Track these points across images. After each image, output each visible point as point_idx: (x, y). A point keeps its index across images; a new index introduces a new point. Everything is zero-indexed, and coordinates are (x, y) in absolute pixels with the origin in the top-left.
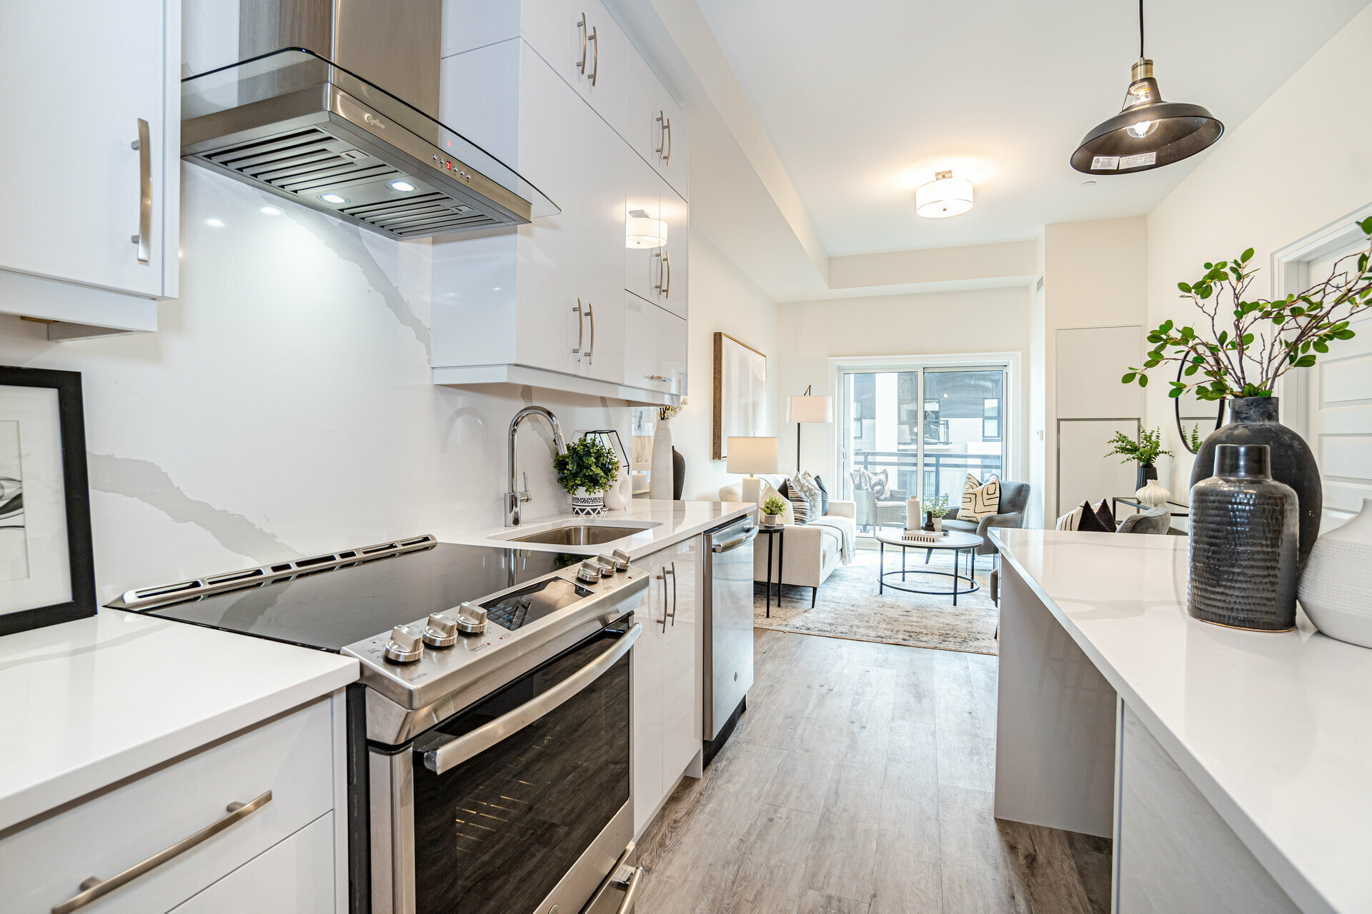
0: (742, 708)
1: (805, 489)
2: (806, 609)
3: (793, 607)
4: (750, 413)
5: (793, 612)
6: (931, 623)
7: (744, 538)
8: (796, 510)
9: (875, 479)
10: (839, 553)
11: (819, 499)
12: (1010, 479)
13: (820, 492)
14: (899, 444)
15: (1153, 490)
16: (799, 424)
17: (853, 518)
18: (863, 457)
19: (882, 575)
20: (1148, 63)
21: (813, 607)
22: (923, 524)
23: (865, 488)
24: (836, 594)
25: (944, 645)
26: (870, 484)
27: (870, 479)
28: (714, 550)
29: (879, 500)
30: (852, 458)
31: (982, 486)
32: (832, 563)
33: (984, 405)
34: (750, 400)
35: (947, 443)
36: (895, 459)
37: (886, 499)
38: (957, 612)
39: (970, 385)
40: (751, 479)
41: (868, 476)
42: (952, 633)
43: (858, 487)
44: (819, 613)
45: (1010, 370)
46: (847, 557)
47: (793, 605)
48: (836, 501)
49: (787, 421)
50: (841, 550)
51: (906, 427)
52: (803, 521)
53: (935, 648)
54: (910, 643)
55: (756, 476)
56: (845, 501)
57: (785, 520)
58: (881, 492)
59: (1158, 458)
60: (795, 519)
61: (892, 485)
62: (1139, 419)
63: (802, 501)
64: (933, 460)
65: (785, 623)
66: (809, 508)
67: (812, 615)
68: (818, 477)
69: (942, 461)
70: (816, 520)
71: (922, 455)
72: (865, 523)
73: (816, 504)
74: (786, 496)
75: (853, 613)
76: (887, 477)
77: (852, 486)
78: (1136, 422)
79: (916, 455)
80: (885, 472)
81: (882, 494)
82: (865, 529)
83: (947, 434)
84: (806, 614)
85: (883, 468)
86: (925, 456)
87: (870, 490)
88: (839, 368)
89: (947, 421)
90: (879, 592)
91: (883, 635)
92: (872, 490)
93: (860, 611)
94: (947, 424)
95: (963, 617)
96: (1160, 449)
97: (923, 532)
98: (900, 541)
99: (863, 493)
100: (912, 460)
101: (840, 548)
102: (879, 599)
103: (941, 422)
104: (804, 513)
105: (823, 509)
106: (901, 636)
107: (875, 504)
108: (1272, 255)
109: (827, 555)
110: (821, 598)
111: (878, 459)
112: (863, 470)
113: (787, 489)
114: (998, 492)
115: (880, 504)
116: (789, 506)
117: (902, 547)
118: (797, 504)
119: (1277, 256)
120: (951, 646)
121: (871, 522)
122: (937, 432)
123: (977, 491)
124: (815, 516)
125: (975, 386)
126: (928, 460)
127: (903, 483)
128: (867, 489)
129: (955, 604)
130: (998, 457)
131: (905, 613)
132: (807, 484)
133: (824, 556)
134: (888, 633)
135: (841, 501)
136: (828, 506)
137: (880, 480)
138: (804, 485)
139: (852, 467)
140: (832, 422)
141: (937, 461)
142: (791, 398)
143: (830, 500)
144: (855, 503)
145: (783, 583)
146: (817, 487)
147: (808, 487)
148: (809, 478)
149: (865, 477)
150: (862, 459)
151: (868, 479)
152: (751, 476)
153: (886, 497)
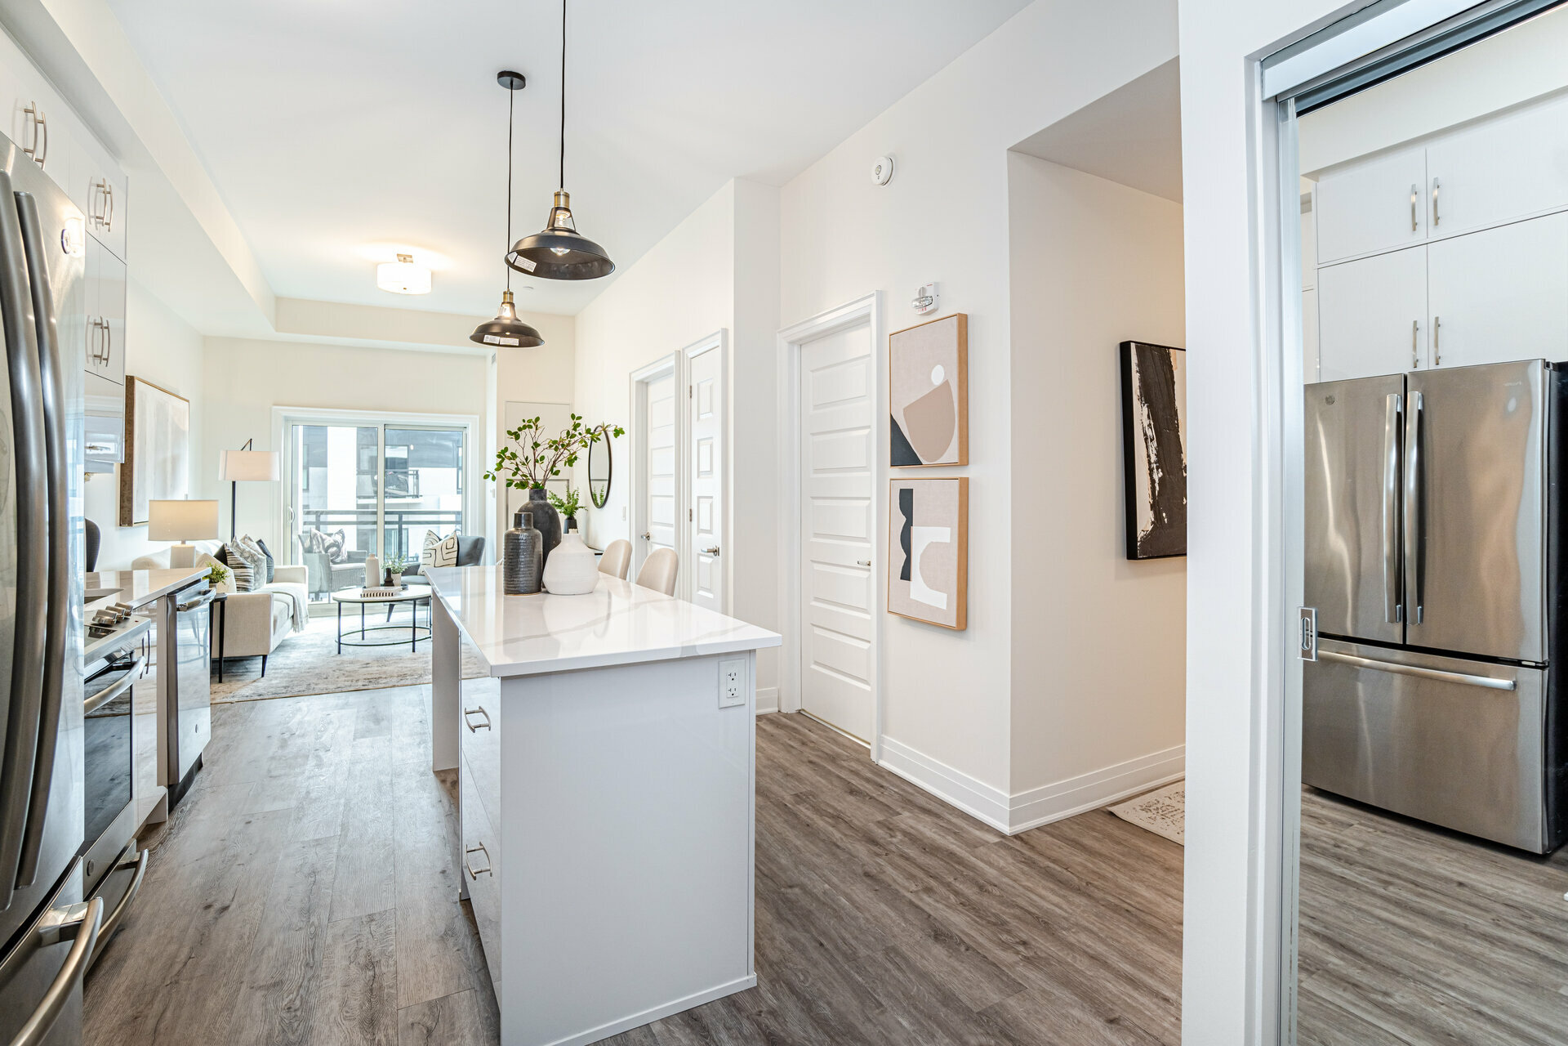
0: (199, 765)
1: (247, 555)
2: (255, 678)
3: (239, 680)
4: (168, 471)
5: (240, 684)
6: (389, 669)
7: (202, 600)
8: (237, 578)
9: (329, 541)
10: (289, 622)
11: (264, 565)
12: (469, 534)
13: (264, 557)
14: (359, 497)
16: (234, 483)
17: (305, 583)
18: (314, 516)
19: (340, 636)
20: (511, 294)
21: (263, 676)
22: (382, 582)
23: (317, 551)
24: (288, 662)
25: (402, 682)
26: (323, 546)
27: (323, 540)
28: (178, 610)
29: (335, 563)
30: (301, 517)
31: (441, 542)
32: (284, 632)
34: (169, 454)
35: (417, 496)
36: (353, 518)
37: (342, 562)
38: (415, 657)
39: (432, 445)
40: (184, 546)
41: (321, 537)
42: (409, 673)
43: (309, 550)
44: (271, 680)
45: (469, 431)
46: (300, 624)
47: (238, 678)
48: (282, 567)
49: (220, 478)
50: (293, 617)
51: (367, 478)
52: (246, 589)
53: (394, 686)
54: (370, 687)
55: (189, 544)
56: (293, 566)
57: (228, 588)
58: (337, 554)
59: (578, 511)
60: (238, 587)
61: (350, 545)
63: (245, 568)
64: (395, 518)
65: (232, 694)
66: (253, 575)
67: (262, 684)
68: (260, 539)
69: (405, 518)
70: (262, 588)
71: (383, 513)
72: (318, 590)
73: (261, 571)
74: (225, 562)
75: (310, 674)
76: (343, 537)
77: (302, 550)
78: (566, 482)
79: (375, 513)
80: (341, 532)
81: (338, 556)
82: (317, 597)
83: (417, 485)
84: (255, 684)
85: (337, 528)
86: (386, 513)
87: (323, 552)
88: (287, 419)
89: (417, 472)
90: (337, 653)
91: (343, 686)
92: (326, 552)
93: (317, 671)
94: (417, 475)
95: (421, 660)
97: (382, 589)
98: (358, 598)
99: (315, 557)
100: (372, 518)
101: (291, 614)
102: (338, 658)
103: (410, 472)
104: (247, 581)
105: (268, 576)
106: (360, 683)
107: (330, 568)
108: (630, 374)
109: (278, 621)
110: (271, 667)
111: (331, 518)
112: (314, 531)
113: (226, 556)
114: (456, 545)
115: (335, 567)
116: (230, 573)
117: (361, 604)
118: (239, 571)
119: (632, 376)
120: (409, 682)
121: (325, 588)
122: (406, 482)
123: (437, 546)
124: (260, 584)
125: (436, 445)
126: (389, 518)
127: (363, 543)
128: (320, 552)
129: (414, 651)
130: (458, 513)
131: (365, 665)
132: (248, 549)
133: (275, 622)
134: (349, 683)
135: (289, 566)
136: (273, 572)
137: (335, 542)
138: (244, 550)
139: (301, 528)
140: (279, 479)
141: (400, 518)
142: (227, 451)
143: (276, 566)
144: (306, 567)
145: (224, 656)
146: (261, 551)
147: (249, 552)
148: (250, 542)
149: (317, 538)
150: (312, 518)
151: (320, 541)
152: (183, 543)
153: (342, 560)
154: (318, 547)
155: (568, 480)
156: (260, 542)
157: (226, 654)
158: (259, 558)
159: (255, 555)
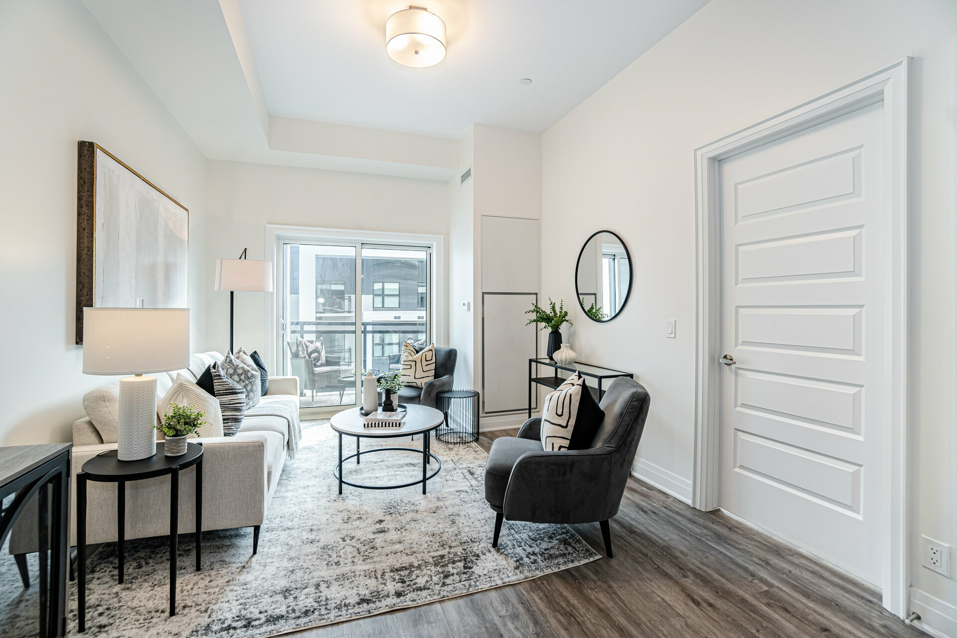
1: (240, 371)
2: (244, 560)
3: (223, 562)
5: (222, 577)
8: (224, 407)
9: (311, 347)
10: (285, 449)
11: (258, 382)
12: (441, 345)
13: (258, 374)
15: (567, 353)
16: (232, 293)
17: (297, 395)
21: (254, 558)
23: (302, 356)
26: (307, 351)
27: (307, 347)
29: (316, 366)
30: (289, 328)
32: (277, 470)
33: (373, 286)
34: (160, 260)
37: (322, 365)
40: (139, 379)
41: (305, 344)
43: (295, 355)
44: (266, 566)
45: (434, 251)
46: (295, 446)
48: (275, 377)
49: (216, 288)
50: (288, 443)
55: (145, 378)
56: (285, 377)
58: (317, 359)
59: (563, 326)
60: (224, 420)
62: (536, 294)
63: (236, 393)
66: (243, 398)
67: (254, 574)
68: (255, 352)
70: (254, 407)
73: (254, 388)
74: (209, 390)
77: (289, 355)
78: (535, 296)
79: (355, 324)
87: (307, 357)
88: (279, 238)
90: (339, 496)
92: (310, 357)
96: (567, 318)
97: (383, 416)
99: (302, 361)
100: (352, 328)
101: (286, 441)
105: (262, 389)
107: (313, 371)
108: (695, 152)
109: (272, 463)
111: (305, 328)
112: (299, 338)
113: (212, 380)
114: (434, 358)
115: (318, 370)
116: (213, 406)
118: (227, 397)
119: (700, 152)
123: (416, 358)
124: (253, 402)
128: (305, 357)
129: (424, 492)
131: (378, 526)
132: (242, 365)
135: (281, 377)
136: (267, 385)
137: (317, 348)
138: (237, 366)
139: (289, 338)
140: (272, 291)
142: (222, 260)
143: (270, 377)
144: (297, 378)
145: (203, 530)
146: (255, 366)
147: (243, 368)
148: (244, 356)
149: (302, 345)
150: (298, 328)
151: (305, 347)
152: (137, 375)
153: (322, 363)
154: (303, 353)
156: (254, 356)
157: (205, 527)
158: (252, 375)
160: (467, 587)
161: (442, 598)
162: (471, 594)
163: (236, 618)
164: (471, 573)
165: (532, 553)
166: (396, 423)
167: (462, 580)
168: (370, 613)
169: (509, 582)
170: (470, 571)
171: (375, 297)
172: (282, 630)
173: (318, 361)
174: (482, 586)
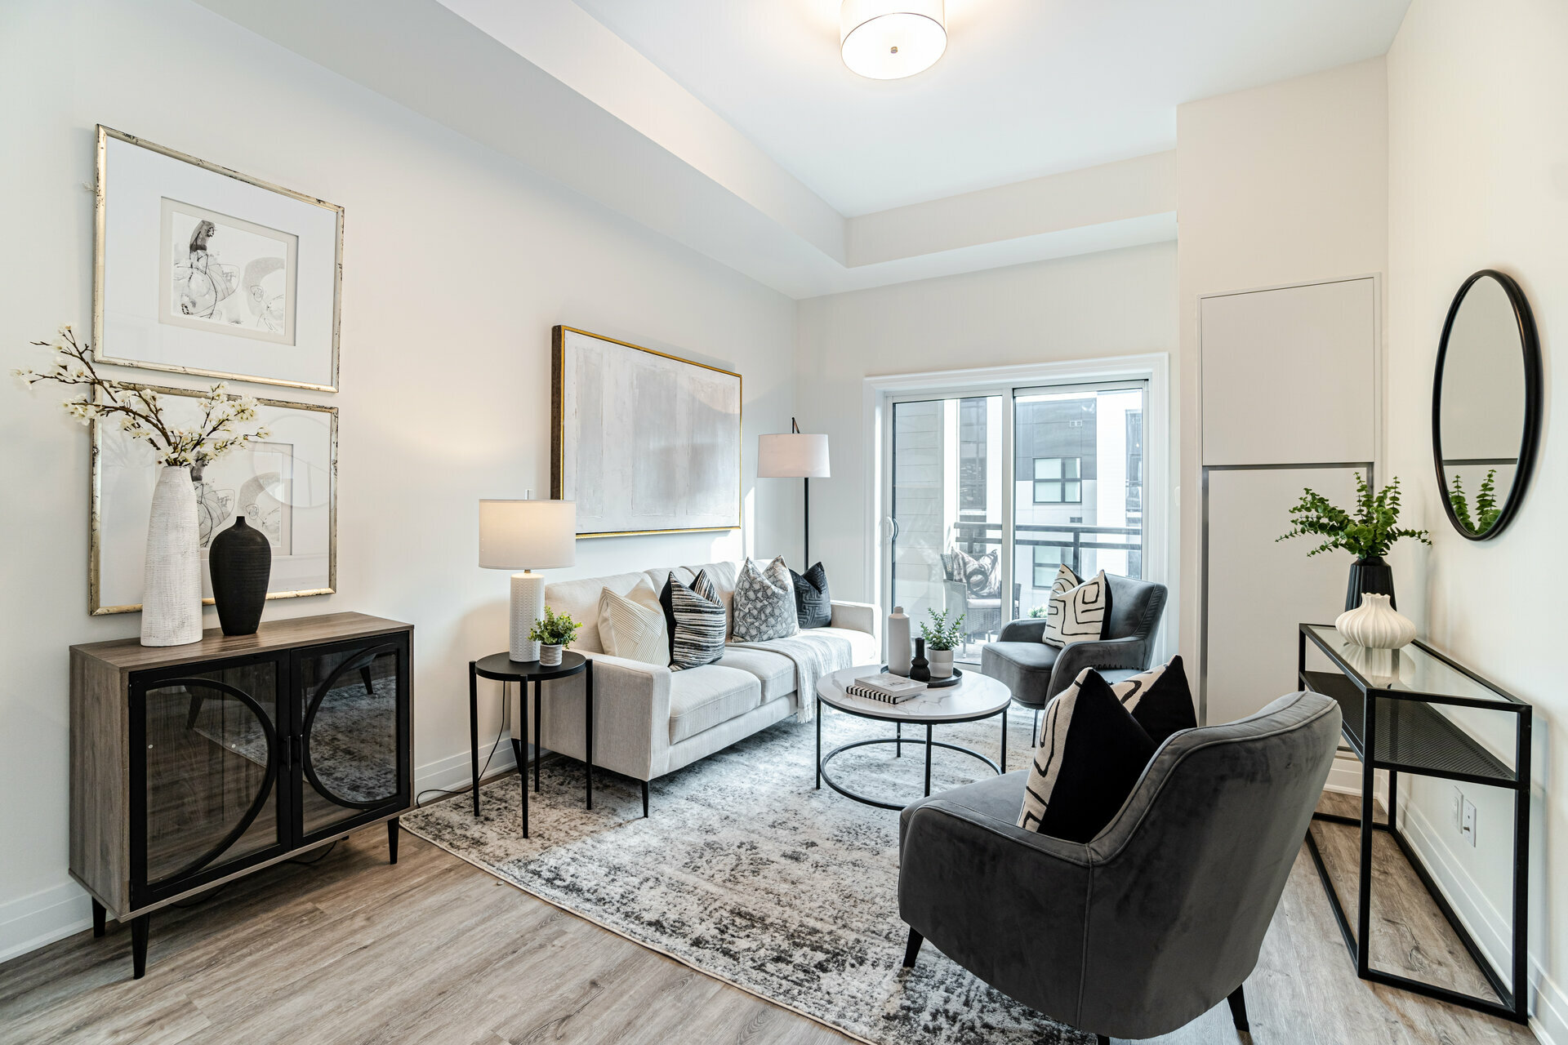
2: (632, 817)
16: (806, 480)
31: (1078, 587)
43: (950, 576)
45: (1153, 385)
58: (983, 584)
60: (671, 643)
68: (819, 565)
88: (886, 395)
96: (1401, 526)
113: (672, 591)
114: (1103, 598)
137: (981, 566)
141: (1077, 537)
149: (958, 560)
151: (961, 565)
152: (527, 571)
153: (990, 593)
154: (959, 574)
155: (1370, 465)
158: (774, 593)
159: (769, 587)
160: (781, 991)
161: (733, 981)
162: (774, 1004)
163: (553, 869)
164: (815, 977)
165: (951, 1014)
166: (890, 697)
167: (789, 978)
168: (643, 941)
169: (844, 1028)
170: (817, 973)
171: (1036, 484)
172: (563, 902)
173: (982, 589)
174: (802, 1004)
